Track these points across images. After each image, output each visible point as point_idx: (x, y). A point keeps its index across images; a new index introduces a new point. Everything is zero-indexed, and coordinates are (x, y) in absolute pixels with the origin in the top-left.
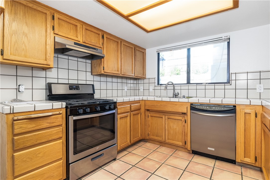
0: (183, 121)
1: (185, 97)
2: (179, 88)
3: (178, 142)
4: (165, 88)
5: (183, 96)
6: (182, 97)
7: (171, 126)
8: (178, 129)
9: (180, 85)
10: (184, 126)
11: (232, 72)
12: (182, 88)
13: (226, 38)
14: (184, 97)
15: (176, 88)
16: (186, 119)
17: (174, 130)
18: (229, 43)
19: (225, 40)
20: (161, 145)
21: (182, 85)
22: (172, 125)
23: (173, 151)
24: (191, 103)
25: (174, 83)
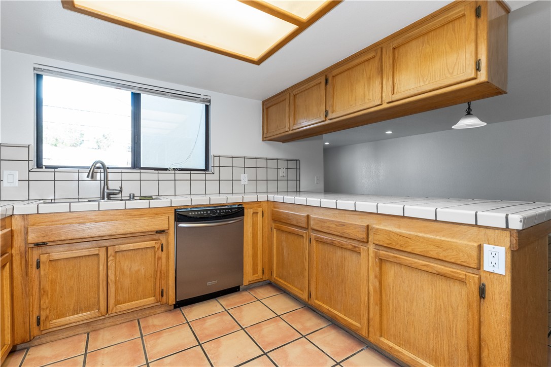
0: (158, 249)
1: (135, 198)
2: (118, 176)
3: (145, 300)
4: (88, 177)
5: (130, 194)
6: (128, 198)
7: (126, 268)
8: (143, 271)
9: (119, 171)
10: (160, 259)
11: (215, 154)
12: (125, 176)
13: (205, 97)
14: (132, 197)
15: (110, 176)
16: (164, 242)
17: (133, 276)
18: (207, 107)
19: (203, 101)
20: (89, 330)
21: (123, 171)
22: (127, 266)
23: (135, 327)
24: (176, 208)
25: (107, 165)
